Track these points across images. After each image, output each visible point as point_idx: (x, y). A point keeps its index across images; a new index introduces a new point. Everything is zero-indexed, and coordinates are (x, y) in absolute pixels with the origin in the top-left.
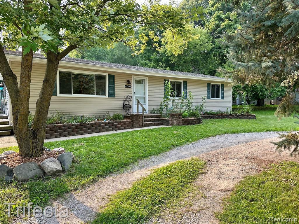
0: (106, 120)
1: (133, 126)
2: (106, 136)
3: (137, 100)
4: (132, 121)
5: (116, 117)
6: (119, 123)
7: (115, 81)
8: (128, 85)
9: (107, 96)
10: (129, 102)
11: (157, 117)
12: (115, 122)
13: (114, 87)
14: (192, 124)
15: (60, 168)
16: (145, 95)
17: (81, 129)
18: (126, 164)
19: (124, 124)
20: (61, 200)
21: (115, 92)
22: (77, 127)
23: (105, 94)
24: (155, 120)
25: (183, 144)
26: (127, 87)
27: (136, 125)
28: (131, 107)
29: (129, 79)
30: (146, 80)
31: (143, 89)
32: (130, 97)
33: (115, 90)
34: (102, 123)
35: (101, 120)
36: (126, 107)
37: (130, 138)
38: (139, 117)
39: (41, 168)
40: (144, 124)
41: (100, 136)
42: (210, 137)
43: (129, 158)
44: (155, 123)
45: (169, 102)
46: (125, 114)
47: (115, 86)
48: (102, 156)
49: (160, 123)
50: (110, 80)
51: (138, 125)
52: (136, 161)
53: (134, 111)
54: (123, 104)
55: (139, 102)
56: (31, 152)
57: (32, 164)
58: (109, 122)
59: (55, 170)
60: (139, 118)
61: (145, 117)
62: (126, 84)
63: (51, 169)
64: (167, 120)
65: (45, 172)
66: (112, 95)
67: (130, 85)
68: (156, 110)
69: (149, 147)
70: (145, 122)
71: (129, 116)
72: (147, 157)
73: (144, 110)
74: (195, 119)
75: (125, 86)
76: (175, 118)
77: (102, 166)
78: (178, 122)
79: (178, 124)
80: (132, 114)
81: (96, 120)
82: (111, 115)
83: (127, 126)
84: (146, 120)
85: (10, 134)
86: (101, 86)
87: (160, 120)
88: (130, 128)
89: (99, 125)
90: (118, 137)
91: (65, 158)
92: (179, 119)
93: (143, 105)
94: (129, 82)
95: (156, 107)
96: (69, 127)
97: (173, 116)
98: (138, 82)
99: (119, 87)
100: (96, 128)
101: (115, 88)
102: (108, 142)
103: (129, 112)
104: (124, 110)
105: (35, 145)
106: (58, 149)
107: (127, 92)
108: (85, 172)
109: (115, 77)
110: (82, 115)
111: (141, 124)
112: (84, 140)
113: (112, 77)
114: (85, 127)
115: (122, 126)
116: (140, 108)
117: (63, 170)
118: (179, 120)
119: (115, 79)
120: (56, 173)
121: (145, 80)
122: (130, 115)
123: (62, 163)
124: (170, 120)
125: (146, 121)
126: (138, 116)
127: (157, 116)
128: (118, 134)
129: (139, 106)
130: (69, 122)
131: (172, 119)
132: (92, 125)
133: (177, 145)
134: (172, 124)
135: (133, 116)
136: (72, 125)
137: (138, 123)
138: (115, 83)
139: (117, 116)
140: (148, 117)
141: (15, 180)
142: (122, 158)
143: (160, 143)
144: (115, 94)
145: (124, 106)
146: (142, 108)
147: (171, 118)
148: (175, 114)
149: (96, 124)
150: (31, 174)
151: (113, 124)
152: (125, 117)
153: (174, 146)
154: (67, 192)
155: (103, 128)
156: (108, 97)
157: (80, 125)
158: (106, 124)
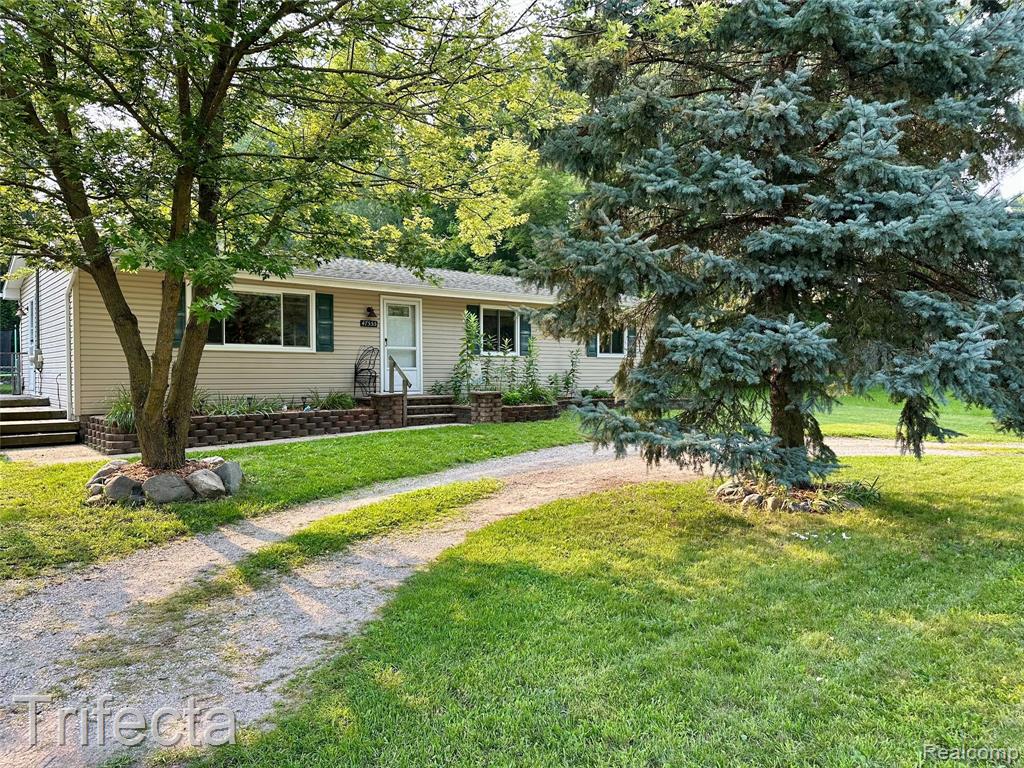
0: (309, 407)
1: (377, 423)
2: (309, 442)
3: (391, 358)
4: (376, 412)
5: (334, 401)
6: (341, 417)
7: (335, 309)
8: (370, 320)
9: (313, 348)
10: (372, 362)
11: (442, 401)
12: (332, 414)
13: (332, 326)
14: (528, 419)
15: (222, 487)
16: (414, 345)
17: (249, 430)
18: (348, 488)
19: (356, 417)
20: (233, 526)
21: (335, 338)
22: (239, 423)
23: (306, 344)
24: (436, 411)
25: (482, 459)
26: (364, 324)
27: (385, 421)
28: (375, 377)
29: (371, 303)
30: (417, 307)
31: (411, 329)
32: (375, 351)
33: (335, 333)
34: (300, 415)
35: (297, 408)
36: (362, 375)
37: (363, 446)
38: (394, 401)
39: (191, 486)
40: (405, 419)
41: (295, 444)
42: (554, 446)
43: (355, 479)
44: (435, 418)
45: (473, 366)
46: (359, 394)
47: (335, 324)
48: (299, 475)
49: (450, 417)
50: (323, 308)
51: (391, 422)
52: (368, 484)
53: (383, 388)
54: (356, 368)
55: (394, 364)
56: (166, 460)
57: (172, 477)
58: (317, 414)
59: (214, 489)
60: (395, 404)
61: (411, 402)
62: (363, 317)
63: (207, 487)
64: (465, 409)
65: (196, 493)
66: (326, 345)
67: (373, 319)
68: (444, 384)
69: (403, 462)
70: (408, 414)
71: (368, 400)
72: (393, 479)
73: (406, 383)
74: (537, 408)
75: (362, 322)
76: (483, 405)
77: (299, 488)
78: (492, 414)
79: (492, 420)
80: (377, 393)
81: (285, 407)
82: (323, 396)
83: (364, 423)
84: (413, 410)
85: (73, 440)
86: (297, 314)
87: (451, 410)
88: (371, 428)
89: (292, 420)
90: (335, 445)
91: (231, 470)
92: (495, 406)
93: (405, 373)
94: (370, 312)
95: (442, 377)
96: (219, 424)
97: (480, 401)
98: (397, 311)
99: (346, 327)
100: (285, 428)
101: (335, 328)
102: (312, 452)
103: (372, 389)
104: (357, 385)
105: (172, 448)
106: (213, 458)
107: (366, 337)
108: (267, 496)
109: (335, 300)
110: (250, 396)
111: (399, 419)
112: (259, 449)
113: (326, 300)
114: (258, 423)
115: (349, 422)
116: (398, 381)
117: (228, 492)
118: (494, 409)
119: (335, 304)
120: (215, 495)
121: (414, 307)
122: (372, 396)
123: (224, 479)
124: (473, 409)
125: (410, 412)
126: (392, 400)
127: (442, 399)
128: (337, 440)
129: (396, 373)
130: (220, 413)
131: (476, 407)
132: (275, 418)
133: (467, 461)
134: (477, 420)
135: (377, 399)
136: (228, 419)
137: (390, 417)
138: (335, 314)
139: (339, 397)
140: (419, 401)
141: (148, 500)
142: (340, 479)
143: (429, 456)
144: (335, 343)
145: (356, 373)
146: (402, 379)
147: (475, 405)
148: (484, 395)
149: (284, 416)
150: (174, 493)
151: (326, 418)
152: (360, 402)
153: (460, 461)
154: (241, 517)
155: (302, 427)
156: (314, 351)
157: (247, 418)
158: (309, 419)
